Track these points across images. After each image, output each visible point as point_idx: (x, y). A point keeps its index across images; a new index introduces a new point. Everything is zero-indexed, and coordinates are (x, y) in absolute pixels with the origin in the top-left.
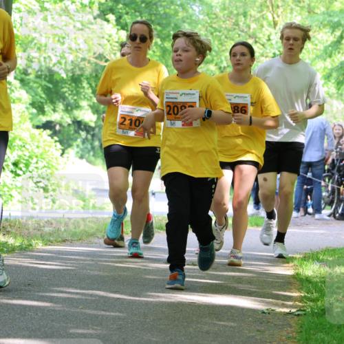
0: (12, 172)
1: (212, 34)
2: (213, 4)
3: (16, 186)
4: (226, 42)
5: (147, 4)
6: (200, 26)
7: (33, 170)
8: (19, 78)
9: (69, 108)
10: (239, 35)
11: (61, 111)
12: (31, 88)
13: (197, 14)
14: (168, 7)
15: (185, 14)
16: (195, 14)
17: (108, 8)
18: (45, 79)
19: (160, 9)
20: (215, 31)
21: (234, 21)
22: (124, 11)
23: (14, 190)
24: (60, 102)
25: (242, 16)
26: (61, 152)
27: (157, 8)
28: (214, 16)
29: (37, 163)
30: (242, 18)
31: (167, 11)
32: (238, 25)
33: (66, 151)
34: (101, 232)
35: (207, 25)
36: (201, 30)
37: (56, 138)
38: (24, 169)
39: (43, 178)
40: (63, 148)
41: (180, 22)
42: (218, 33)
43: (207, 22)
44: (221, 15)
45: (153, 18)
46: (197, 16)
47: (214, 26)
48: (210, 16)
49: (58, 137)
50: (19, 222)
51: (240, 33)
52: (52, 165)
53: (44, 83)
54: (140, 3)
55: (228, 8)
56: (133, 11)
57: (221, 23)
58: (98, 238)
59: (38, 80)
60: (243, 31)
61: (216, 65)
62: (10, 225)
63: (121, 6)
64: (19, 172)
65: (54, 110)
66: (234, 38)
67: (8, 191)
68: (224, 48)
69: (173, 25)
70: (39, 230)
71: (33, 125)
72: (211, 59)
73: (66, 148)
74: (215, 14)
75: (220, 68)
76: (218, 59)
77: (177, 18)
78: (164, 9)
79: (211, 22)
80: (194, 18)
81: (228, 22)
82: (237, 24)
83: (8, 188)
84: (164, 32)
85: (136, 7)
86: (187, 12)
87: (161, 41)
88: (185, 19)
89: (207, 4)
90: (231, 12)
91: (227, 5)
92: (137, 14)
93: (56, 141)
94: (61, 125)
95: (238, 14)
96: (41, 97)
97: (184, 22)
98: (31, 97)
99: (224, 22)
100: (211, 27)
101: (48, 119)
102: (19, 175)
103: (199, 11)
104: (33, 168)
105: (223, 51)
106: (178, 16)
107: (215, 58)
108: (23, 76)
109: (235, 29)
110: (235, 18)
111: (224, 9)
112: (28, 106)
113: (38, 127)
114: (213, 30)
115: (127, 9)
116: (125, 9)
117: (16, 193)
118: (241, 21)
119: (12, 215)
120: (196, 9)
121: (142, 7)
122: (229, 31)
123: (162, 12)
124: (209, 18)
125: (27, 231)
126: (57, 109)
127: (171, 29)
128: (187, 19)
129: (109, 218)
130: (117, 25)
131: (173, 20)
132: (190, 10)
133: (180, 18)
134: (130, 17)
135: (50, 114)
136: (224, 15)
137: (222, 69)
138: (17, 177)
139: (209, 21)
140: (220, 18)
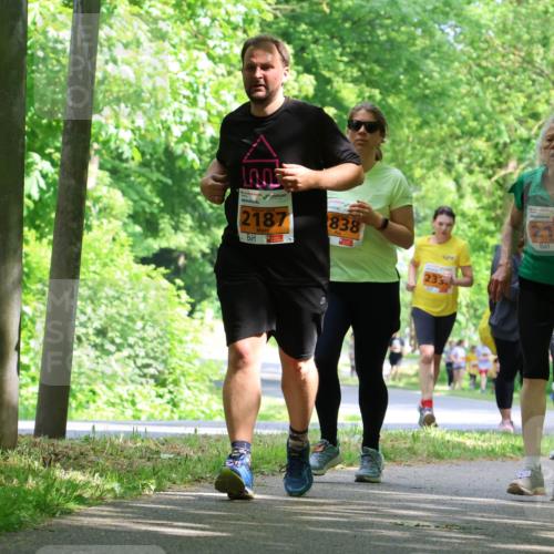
0: (95, 346)
1: (480, 79)
2: (483, 22)
3: (103, 373)
4: (509, 95)
5: (354, 23)
6: (456, 64)
7: (136, 343)
8: (109, 166)
9: (204, 224)
10: (534, 81)
11: (188, 229)
12: (131, 186)
13: (452, 41)
14: (396, 28)
15: (428, 42)
16: (448, 41)
17: (280, 31)
18: (158, 170)
19: (380, 32)
20: (486, 76)
21: (523, 54)
22: (310, 37)
23: (99, 381)
24: (186, 212)
25: (539, 46)
26: (189, 307)
27: (373, 29)
28: (483, 46)
29: (143, 328)
30: (538, 50)
31: (393, 34)
32: (531, 62)
33: (198, 307)
34: (269, 463)
35: (471, 62)
36: (458, 73)
37: (179, 282)
38: (118, 341)
39: (155, 359)
40: (192, 301)
41: (418, 57)
42: (491, 78)
43: (470, 58)
44: (497, 42)
45: (366, 50)
46: (452, 45)
47: (484, 63)
48: (476, 45)
49: (183, 280)
50: (112, 445)
51: (534, 77)
52: (172, 334)
53: (156, 176)
54: (340, 21)
55: (512, 29)
56: (328, 37)
57: (499, 59)
58: (262, 473)
59: (144, 170)
60: (541, 74)
61: (489, 139)
62: (93, 449)
63: (303, 27)
64: (109, 346)
65: (176, 228)
66: (524, 88)
67: (88, 384)
68: (504, 107)
69: (404, 63)
70: (149, 459)
71: (136, 257)
72: (479, 128)
73: (199, 301)
74: (486, 41)
75: (496, 146)
76: (492, 129)
77: (413, 49)
78: (387, 34)
79: (478, 57)
80: (445, 48)
81: (512, 56)
82: (528, 61)
83: (88, 377)
84: (389, 76)
85: (334, 30)
86: (432, 36)
87: (381, 93)
88: (427, 51)
89: (471, 21)
90: (519, 38)
91: (509, 23)
92: (336, 41)
93: (179, 288)
94: (188, 256)
95: (531, 42)
96: (151, 203)
97: (426, 57)
98: (131, 203)
99: (503, 56)
100: (479, 65)
101: (164, 244)
102: (109, 353)
103: (456, 37)
104: (135, 339)
105: (502, 112)
106: (414, 45)
107: (487, 127)
108: (117, 162)
109: (525, 70)
110: (525, 49)
111: (505, 31)
112: (126, 220)
113: (144, 261)
114: (482, 73)
115: (316, 33)
116: (312, 33)
117: (104, 387)
118: (538, 54)
119: (96, 429)
120: (448, 32)
121: (345, 29)
122: (514, 73)
123: (383, 38)
124: (475, 49)
125: (126, 462)
126: (182, 226)
127: (401, 70)
128: (433, 51)
129: (283, 435)
130: (297, 64)
131: (405, 55)
132: (438, 35)
133: (418, 48)
134: (321, 48)
135: (167, 235)
136: (503, 43)
137: (500, 146)
138: (104, 357)
139: (474, 55)
140: (496, 50)
